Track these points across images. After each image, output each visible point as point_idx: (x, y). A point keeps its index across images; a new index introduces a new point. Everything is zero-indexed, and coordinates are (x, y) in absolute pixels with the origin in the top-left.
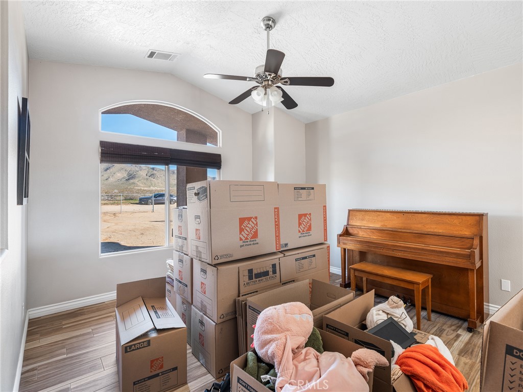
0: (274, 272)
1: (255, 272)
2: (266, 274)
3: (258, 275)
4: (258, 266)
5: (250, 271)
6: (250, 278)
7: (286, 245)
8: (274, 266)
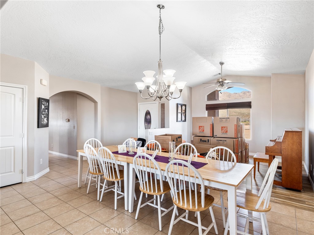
0: (208, 141)
1: (202, 140)
2: (206, 141)
3: (203, 141)
4: (203, 139)
5: (201, 139)
6: (201, 141)
7: (216, 136)
8: (208, 140)
